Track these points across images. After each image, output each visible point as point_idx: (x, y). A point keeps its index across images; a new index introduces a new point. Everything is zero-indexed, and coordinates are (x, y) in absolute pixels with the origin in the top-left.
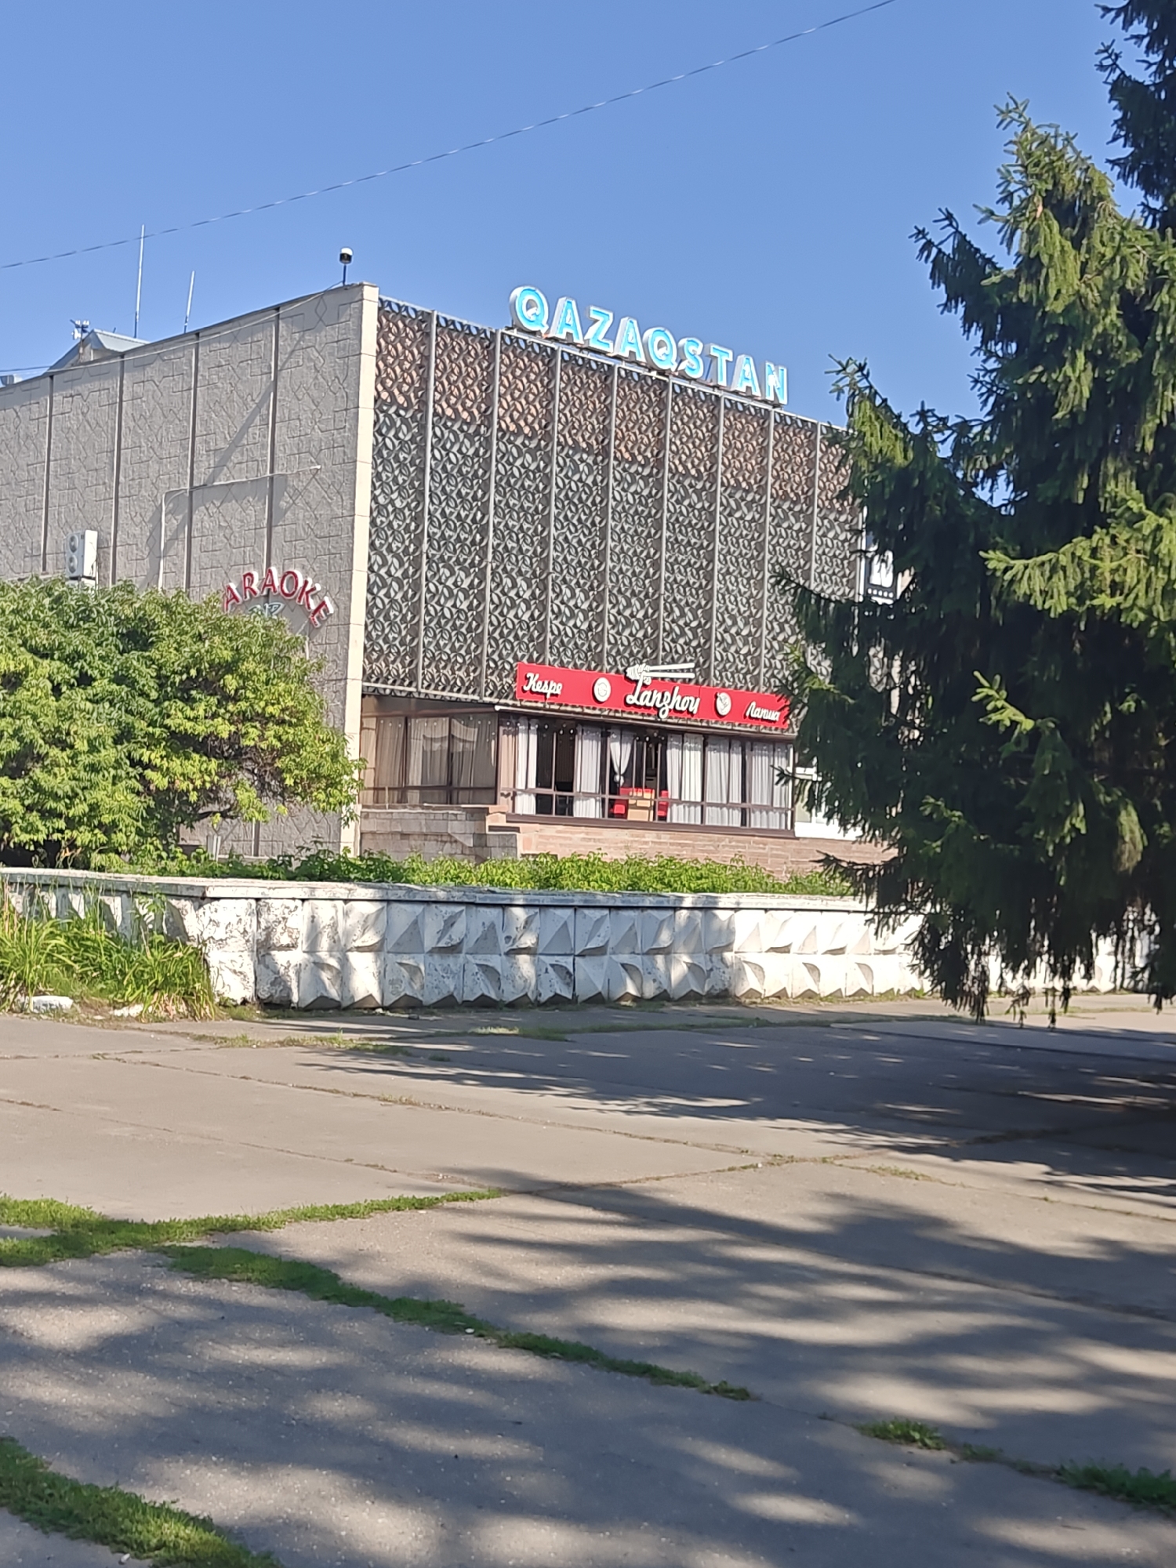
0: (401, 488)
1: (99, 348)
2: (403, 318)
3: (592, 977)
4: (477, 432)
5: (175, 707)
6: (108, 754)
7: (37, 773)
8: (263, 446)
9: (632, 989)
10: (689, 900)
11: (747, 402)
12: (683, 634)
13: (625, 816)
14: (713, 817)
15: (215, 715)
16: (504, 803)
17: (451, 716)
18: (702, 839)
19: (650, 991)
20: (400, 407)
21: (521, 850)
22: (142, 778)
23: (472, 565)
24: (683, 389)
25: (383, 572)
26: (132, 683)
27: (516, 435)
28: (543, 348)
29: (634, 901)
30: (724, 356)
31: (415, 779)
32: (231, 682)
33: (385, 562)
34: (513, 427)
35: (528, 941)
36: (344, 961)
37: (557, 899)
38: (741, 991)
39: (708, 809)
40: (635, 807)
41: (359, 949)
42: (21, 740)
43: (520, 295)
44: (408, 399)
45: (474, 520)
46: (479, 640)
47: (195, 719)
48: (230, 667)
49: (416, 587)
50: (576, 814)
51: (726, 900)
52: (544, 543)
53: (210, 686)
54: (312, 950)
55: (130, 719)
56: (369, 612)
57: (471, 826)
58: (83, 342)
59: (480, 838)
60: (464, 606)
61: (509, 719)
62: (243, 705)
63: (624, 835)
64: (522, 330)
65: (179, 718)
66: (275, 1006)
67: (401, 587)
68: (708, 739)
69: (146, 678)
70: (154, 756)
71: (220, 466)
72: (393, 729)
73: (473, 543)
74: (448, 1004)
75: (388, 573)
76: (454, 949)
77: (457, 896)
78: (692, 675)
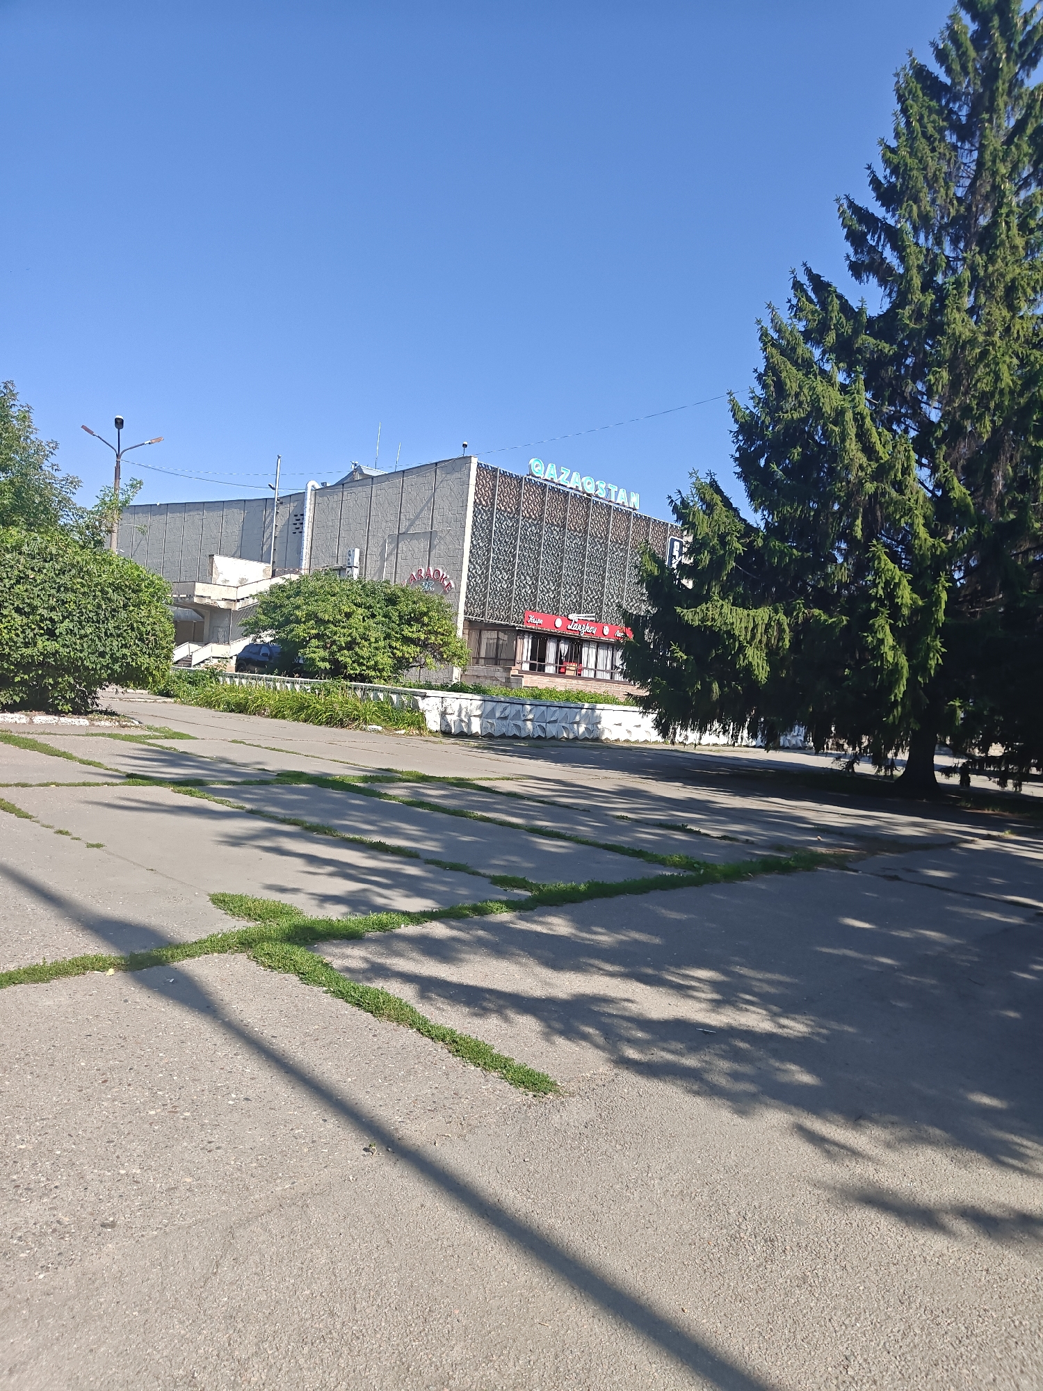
0: (482, 538)
1: (362, 473)
2: (486, 470)
3: (552, 730)
4: (513, 517)
5: (405, 627)
6: (382, 644)
7: (357, 649)
8: (428, 519)
9: (565, 735)
10: (587, 705)
11: (623, 508)
12: (592, 601)
13: (565, 673)
14: (599, 675)
15: (419, 631)
16: (518, 666)
17: (498, 631)
18: (593, 683)
19: (571, 736)
20: (483, 506)
21: (523, 685)
22: (392, 653)
23: (509, 570)
24: (597, 502)
25: (474, 571)
26: (390, 618)
27: (529, 518)
28: (541, 484)
29: (568, 705)
30: (614, 489)
31: (483, 654)
32: (426, 619)
33: (475, 568)
34: (528, 515)
35: (531, 716)
36: (469, 720)
37: (541, 703)
38: (603, 738)
39: (597, 672)
40: (569, 669)
41: (475, 716)
42: (352, 637)
43: (533, 462)
44: (487, 503)
45: (510, 552)
46: (510, 600)
47: (413, 632)
48: (426, 614)
49: (487, 578)
50: (546, 671)
51: (599, 706)
52: (538, 562)
53: (418, 620)
54: (459, 715)
55: (390, 631)
56: (468, 587)
57: (505, 675)
58: (355, 470)
59: (508, 679)
60: (505, 587)
61: (522, 633)
62: (430, 628)
63: (564, 681)
64: (533, 476)
65: (407, 631)
66: (446, 733)
67: (480, 578)
68: (600, 644)
69: (395, 617)
70: (398, 645)
71: (411, 525)
72: (475, 635)
73: (510, 561)
74: (503, 736)
75: (476, 572)
76: (505, 718)
77: (508, 700)
78: (594, 619)
